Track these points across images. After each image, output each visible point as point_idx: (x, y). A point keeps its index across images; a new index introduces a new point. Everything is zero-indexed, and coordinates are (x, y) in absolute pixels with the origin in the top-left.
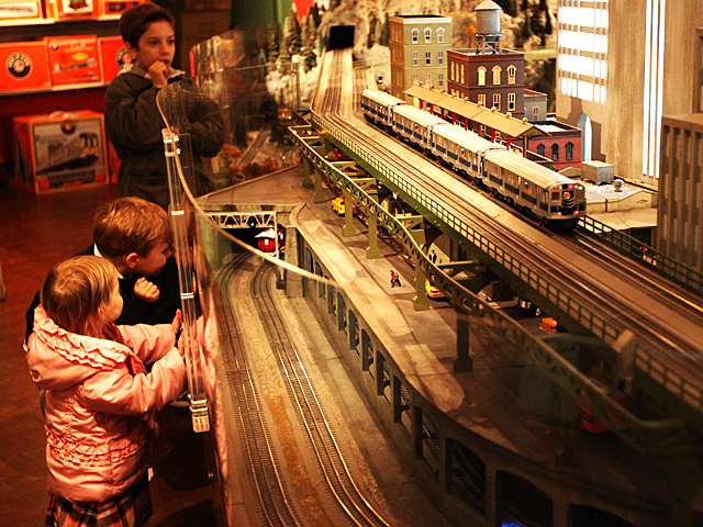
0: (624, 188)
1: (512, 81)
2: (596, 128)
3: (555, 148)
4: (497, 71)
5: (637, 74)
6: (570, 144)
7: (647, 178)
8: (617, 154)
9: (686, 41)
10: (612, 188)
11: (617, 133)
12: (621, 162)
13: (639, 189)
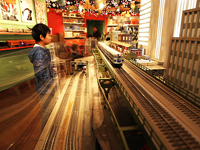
0: (151, 61)
1: (129, 40)
2: (145, 50)
3: (137, 53)
4: (127, 38)
5: (155, 37)
6: (140, 52)
7: (156, 59)
8: (149, 54)
9: (168, 29)
10: (148, 60)
11: (150, 50)
12: (150, 55)
13: (154, 61)
